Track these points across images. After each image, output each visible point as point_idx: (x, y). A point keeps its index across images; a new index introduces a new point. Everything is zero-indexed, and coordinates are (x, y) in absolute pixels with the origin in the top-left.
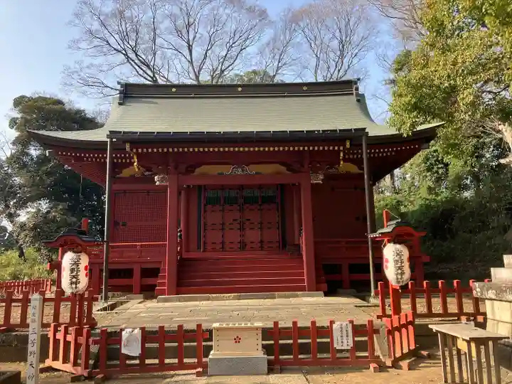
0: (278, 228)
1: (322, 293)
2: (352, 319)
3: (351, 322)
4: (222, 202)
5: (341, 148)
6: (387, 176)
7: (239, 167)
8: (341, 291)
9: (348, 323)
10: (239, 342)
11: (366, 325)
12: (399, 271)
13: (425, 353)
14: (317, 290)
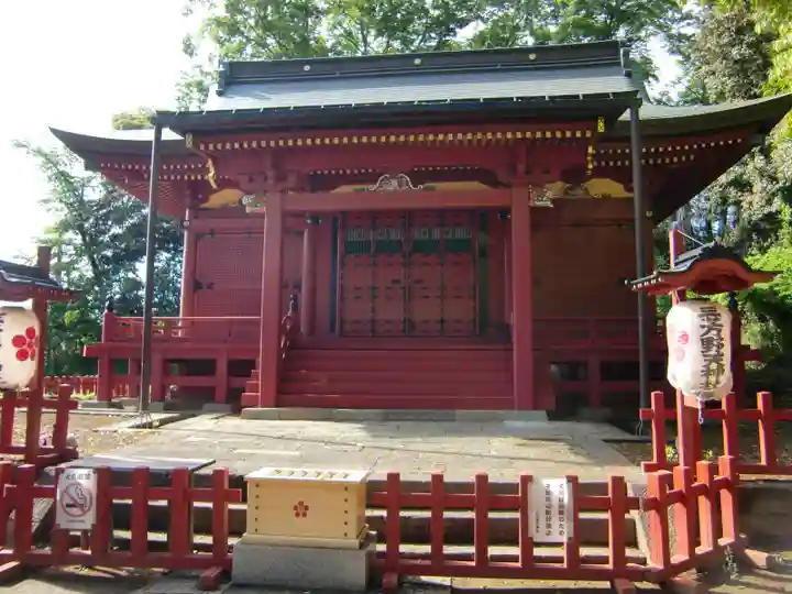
0: (475, 298)
1: (544, 413)
2: (574, 474)
3: (572, 480)
4: (373, 249)
5: (588, 134)
6: (680, 210)
7: (392, 178)
8: (586, 411)
9: (565, 480)
10: (304, 515)
11: (606, 485)
12: (714, 366)
13: (758, 557)
14: (536, 407)
